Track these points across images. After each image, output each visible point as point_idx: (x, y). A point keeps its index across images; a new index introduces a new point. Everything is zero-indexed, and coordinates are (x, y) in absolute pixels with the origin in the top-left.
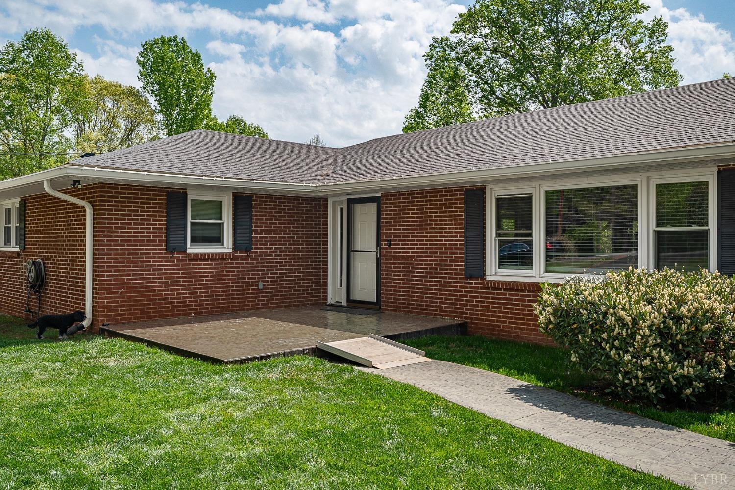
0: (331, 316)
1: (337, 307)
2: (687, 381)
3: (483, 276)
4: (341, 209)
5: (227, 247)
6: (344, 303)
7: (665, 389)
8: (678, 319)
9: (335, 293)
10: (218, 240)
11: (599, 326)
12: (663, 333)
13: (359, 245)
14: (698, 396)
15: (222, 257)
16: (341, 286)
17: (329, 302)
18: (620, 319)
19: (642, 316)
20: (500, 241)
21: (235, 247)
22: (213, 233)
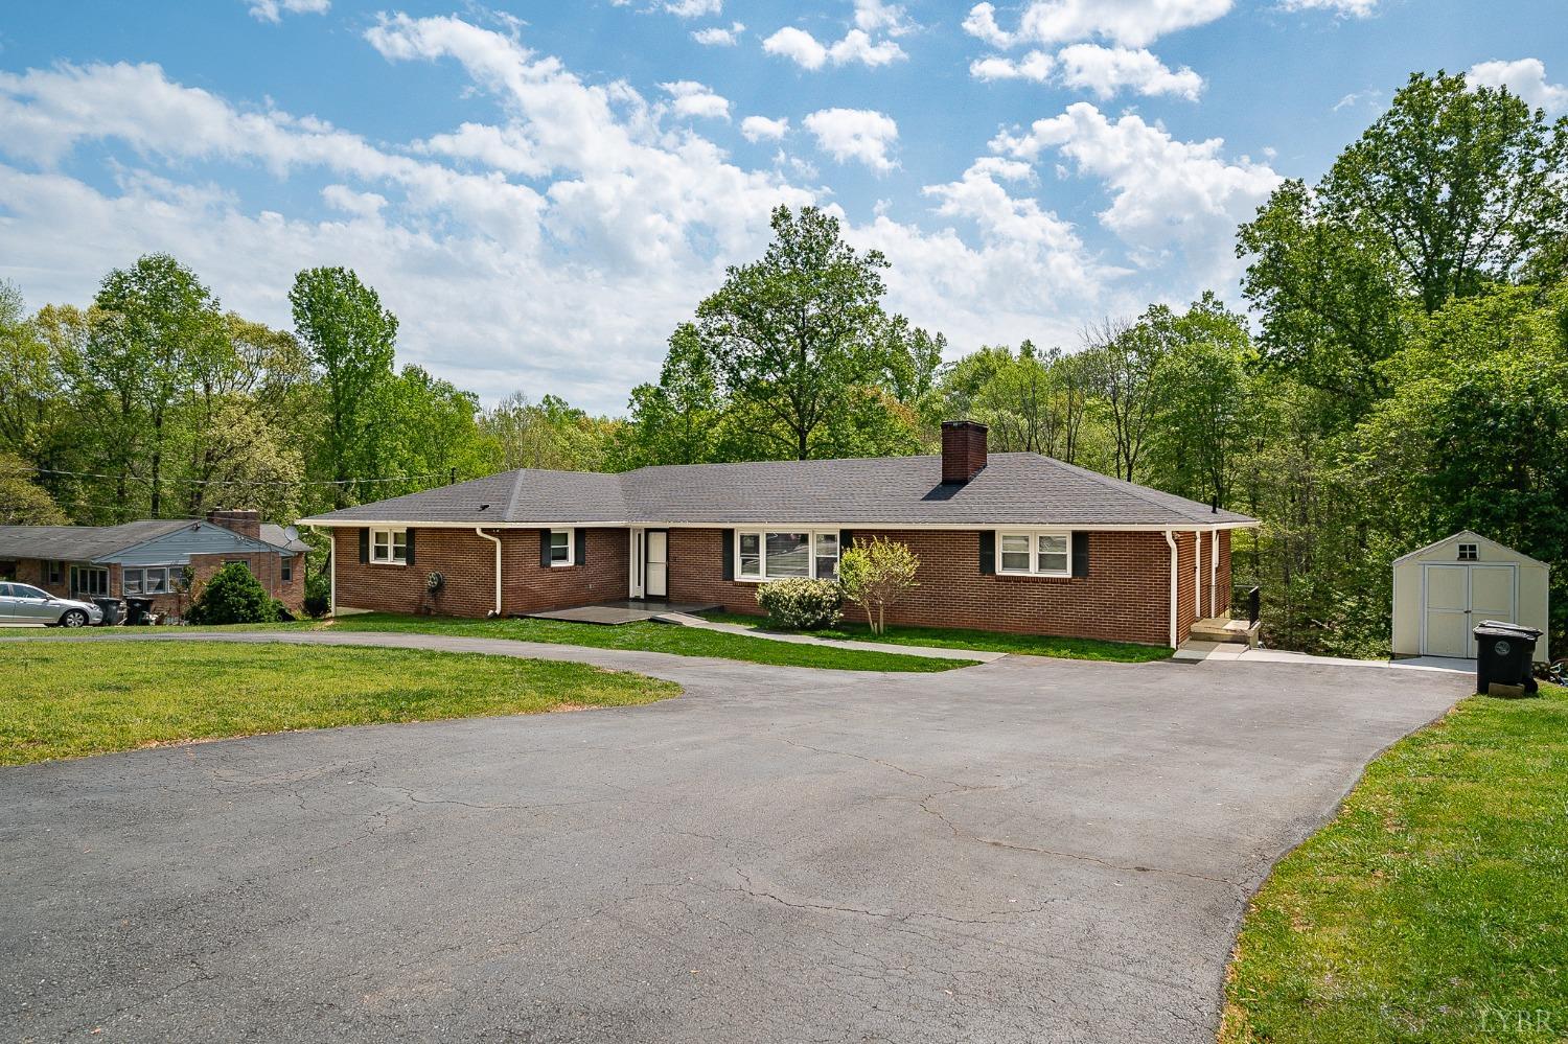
0: (631, 604)
1: (637, 599)
2: (808, 620)
3: (732, 578)
4: (639, 535)
5: (571, 562)
6: (642, 597)
7: (801, 623)
8: (804, 598)
9: (635, 590)
10: (565, 557)
11: (778, 601)
12: (799, 603)
13: (652, 559)
14: (812, 625)
15: (569, 569)
16: (639, 584)
17: (631, 596)
18: (785, 598)
19: (792, 597)
20: (743, 560)
21: (576, 563)
22: (561, 554)
